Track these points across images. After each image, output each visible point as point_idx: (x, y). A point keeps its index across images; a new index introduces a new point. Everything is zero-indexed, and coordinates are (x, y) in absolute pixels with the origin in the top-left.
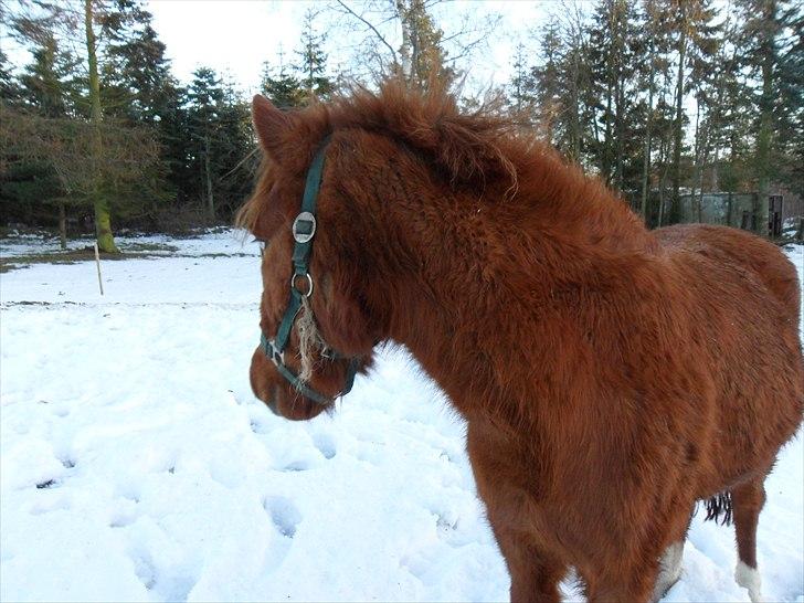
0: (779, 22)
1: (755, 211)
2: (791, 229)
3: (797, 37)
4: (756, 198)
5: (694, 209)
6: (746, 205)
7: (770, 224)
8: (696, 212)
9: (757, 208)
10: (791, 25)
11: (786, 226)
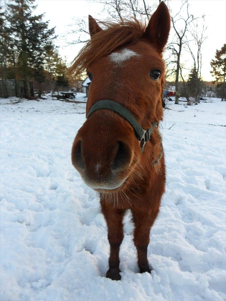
0: (25, 17)
1: (25, 87)
2: (36, 93)
3: (31, 24)
4: (25, 82)
5: (3, 86)
6: (21, 85)
7: (31, 92)
8: (4, 87)
9: (26, 86)
10: (29, 19)
11: (35, 92)
